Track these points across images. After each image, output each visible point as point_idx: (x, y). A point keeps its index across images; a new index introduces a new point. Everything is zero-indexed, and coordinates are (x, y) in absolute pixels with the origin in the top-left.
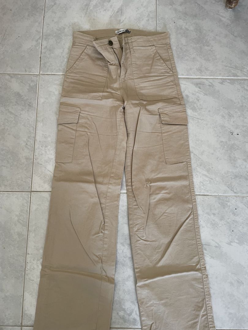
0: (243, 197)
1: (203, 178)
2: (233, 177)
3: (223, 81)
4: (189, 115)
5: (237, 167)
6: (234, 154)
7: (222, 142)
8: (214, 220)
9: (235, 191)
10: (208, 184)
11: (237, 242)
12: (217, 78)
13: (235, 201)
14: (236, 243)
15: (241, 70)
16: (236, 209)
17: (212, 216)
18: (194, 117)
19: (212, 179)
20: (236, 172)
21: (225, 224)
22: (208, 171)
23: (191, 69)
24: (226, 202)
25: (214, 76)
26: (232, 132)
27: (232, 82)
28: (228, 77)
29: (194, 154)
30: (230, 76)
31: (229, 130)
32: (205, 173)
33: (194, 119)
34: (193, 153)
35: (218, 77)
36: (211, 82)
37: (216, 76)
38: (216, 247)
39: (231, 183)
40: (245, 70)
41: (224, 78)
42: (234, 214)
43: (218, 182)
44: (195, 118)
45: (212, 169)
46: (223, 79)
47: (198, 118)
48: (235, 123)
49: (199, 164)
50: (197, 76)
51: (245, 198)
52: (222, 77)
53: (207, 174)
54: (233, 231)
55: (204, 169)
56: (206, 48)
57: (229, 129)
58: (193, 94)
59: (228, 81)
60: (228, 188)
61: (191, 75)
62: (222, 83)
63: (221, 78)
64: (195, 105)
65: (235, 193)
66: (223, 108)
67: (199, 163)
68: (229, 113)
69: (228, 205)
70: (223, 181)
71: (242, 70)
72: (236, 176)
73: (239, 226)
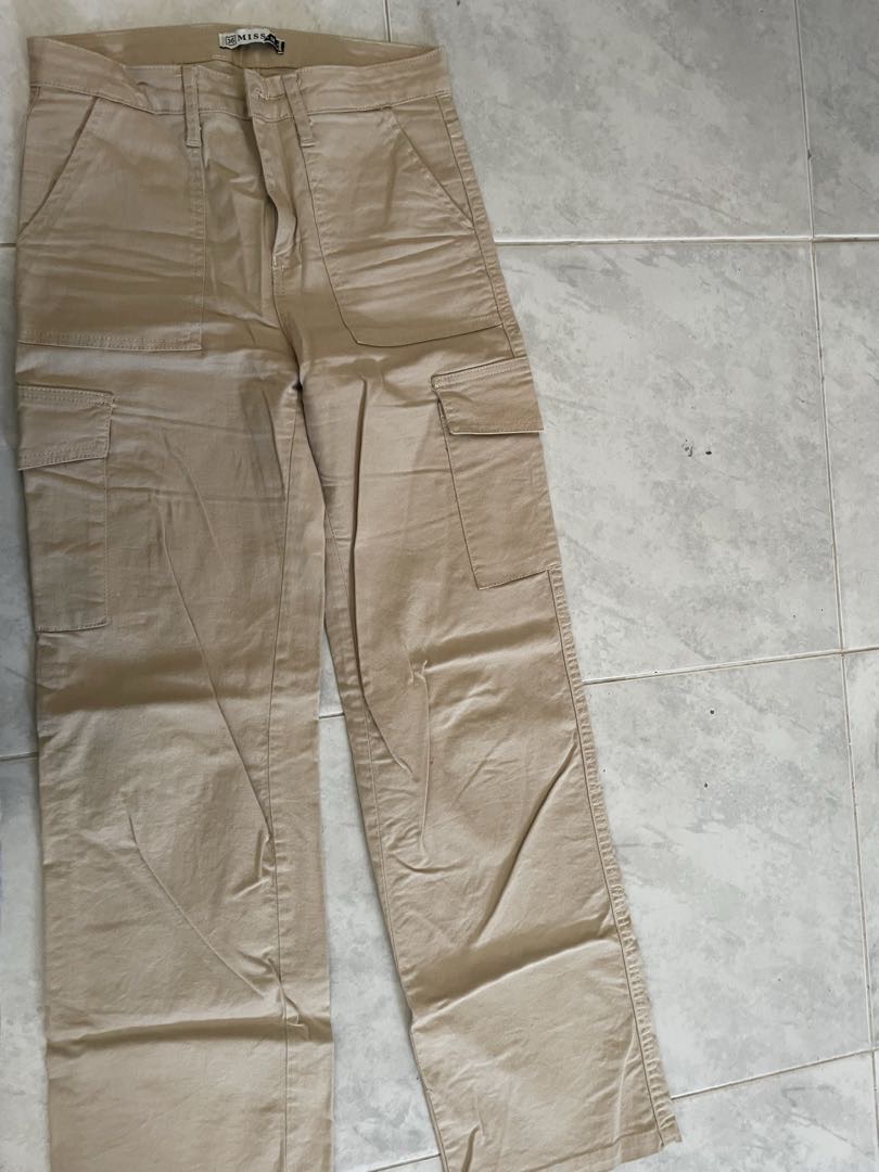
0: (733, 670)
1: (603, 622)
2: (700, 607)
3: (650, 255)
4: (542, 393)
5: (710, 571)
6: (700, 525)
7: (657, 484)
8: (646, 761)
9: (707, 652)
10: (621, 640)
11: (722, 817)
12: (632, 242)
13: (710, 685)
14: (718, 821)
15: (711, 208)
16: (712, 712)
17: (640, 747)
18: (559, 401)
19: (632, 621)
20: (708, 587)
21: (681, 768)
22: (620, 594)
23: (535, 207)
24: (683, 695)
25: (618, 234)
26: (688, 445)
27: (683, 253)
28: (668, 234)
29: (570, 540)
30: (676, 233)
31: (682, 441)
32: (611, 603)
33: (562, 406)
34: (564, 535)
35: (635, 235)
36: (612, 257)
37: (629, 234)
38: (658, 845)
39: (693, 628)
40: (724, 206)
41: (656, 239)
42: (707, 730)
43: (652, 628)
44: (564, 402)
45: (631, 586)
46: (652, 242)
47: (573, 404)
48: (698, 410)
49: (587, 575)
50: (559, 236)
51: (738, 673)
52: (649, 237)
53: (618, 608)
54: (706, 785)
55: (606, 591)
56: (587, 115)
57: (679, 434)
58: (550, 309)
59: (670, 252)
60: (687, 644)
61: (540, 233)
62: (647, 261)
63: (647, 242)
64: (561, 353)
65: (709, 658)
66: (658, 357)
67: (587, 569)
68: (677, 377)
69: (688, 702)
70: (668, 624)
71: (716, 206)
72: (708, 602)
73: (724, 768)
